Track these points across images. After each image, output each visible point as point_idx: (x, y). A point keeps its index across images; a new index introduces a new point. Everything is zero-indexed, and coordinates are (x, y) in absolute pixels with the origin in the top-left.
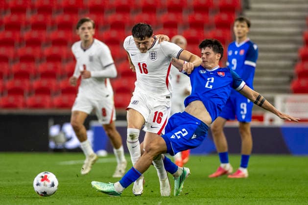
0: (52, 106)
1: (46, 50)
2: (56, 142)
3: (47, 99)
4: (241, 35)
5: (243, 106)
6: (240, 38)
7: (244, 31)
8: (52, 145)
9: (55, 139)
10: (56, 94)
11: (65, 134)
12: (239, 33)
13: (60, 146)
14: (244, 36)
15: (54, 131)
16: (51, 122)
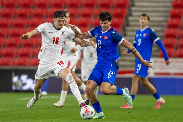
0: (14, 64)
1: (11, 30)
2: (16, 86)
3: (11, 60)
4: (143, 24)
5: (139, 66)
6: (143, 26)
7: (146, 22)
8: (14, 88)
9: (15, 84)
10: (16, 57)
11: (22, 81)
12: (143, 23)
13: (18, 89)
14: (145, 25)
15: (15, 79)
16: (13, 74)
